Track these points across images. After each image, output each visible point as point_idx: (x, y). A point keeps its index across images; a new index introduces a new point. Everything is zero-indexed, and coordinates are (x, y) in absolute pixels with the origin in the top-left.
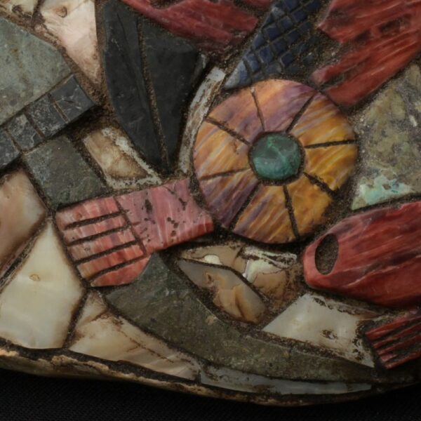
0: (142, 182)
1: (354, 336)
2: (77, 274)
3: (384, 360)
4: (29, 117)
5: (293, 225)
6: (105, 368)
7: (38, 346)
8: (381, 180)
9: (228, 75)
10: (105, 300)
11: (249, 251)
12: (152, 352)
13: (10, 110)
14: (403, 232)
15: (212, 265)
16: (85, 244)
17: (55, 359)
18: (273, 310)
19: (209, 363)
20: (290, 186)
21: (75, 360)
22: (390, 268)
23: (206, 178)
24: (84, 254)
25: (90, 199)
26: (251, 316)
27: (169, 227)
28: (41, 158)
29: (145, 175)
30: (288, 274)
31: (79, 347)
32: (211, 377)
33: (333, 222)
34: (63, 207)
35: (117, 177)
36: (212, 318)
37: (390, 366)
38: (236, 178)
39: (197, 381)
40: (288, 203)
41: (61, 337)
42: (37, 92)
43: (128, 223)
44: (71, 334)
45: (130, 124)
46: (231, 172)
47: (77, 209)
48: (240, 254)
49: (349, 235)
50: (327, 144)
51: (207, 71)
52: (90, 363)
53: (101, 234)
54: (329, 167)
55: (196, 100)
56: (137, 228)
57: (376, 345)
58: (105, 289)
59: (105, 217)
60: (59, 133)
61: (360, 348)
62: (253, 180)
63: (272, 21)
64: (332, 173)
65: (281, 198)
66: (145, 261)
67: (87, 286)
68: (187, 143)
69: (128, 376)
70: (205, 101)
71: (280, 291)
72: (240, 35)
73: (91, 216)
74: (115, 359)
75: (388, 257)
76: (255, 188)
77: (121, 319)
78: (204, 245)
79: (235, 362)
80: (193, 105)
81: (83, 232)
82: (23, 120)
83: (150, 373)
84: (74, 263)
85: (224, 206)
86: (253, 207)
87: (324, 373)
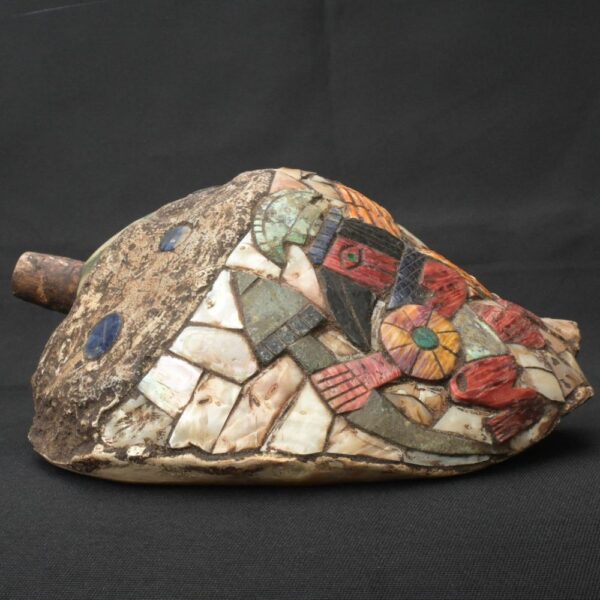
0: (355, 356)
1: (480, 426)
2: (328, 407)
3: (498, 437)
4: (288, 327)
5: (441, 370)
6: (348, 460)
7: (309, 452)
8: (476, 348)
9: (387, 304)
10: (346, 419)
11: (420, 386)
12: (376, 446)
13: (277, 324)
14: (494, 371)
15: (402, 395)
16: (332, 390)
17: (319, 460)
18: (437, 417)
19: (408, 449)
20: (436, 350)
21: (331, 458)
22: (493, 388)
23: (392, 349)
24: (332, 395)
25: (330, 366)
26: (426, 422)
27: (378, 375)
28: (299, 347)
29: (356, 353)
30: (442, 397)
31: (333, 450)
32: (409, 458)
33: (459, 368)
34: (316, 372)
35: (342, 355)
36: (408, 423)
37: (501, 440)
38: (408, 348)
39: (401, 462)
40: (436, 359)
41: (322, 445)
42: (291, 314)
43: (354, 376)
44: (328, 443)
45: (345, 327)
46: (405, 345)
47: (324, 372)
48: (416, 388)
49: (469, 373)
50: (446, 332)
51: (376, 302)
52: (340, 458)
53: (340, 383)
54: (450, 342)
55: (374, 315)
56: (360, 378)
57: (494, 428)
58: (345, 414)
59: (340, 374)
60: (307, 334)
61: (485, 433)
62: (417, 349)
63: (400, 279)
64: (452, 345)
65: (433, 357)
66: (368, 394)
67: (334, 413)
68: (375, 336)
69: (363, 463)
70: (378, 316)
71: (439, 407)
72: (389, 285)
73: (333, 375)
74: (355, 454)
75: (491, 383)
76: (419, 353)
77: (356, 430)
78: (396, 384)
79: (423, 447)
80: (373, 318)
81: (330, 383)
82: (285, 329)
83: (375, 460)
84: (325, 402)
85: (405, 363)
86: (420, 362)
87: (468, 449)
